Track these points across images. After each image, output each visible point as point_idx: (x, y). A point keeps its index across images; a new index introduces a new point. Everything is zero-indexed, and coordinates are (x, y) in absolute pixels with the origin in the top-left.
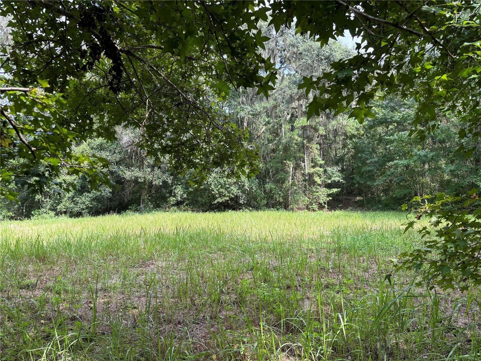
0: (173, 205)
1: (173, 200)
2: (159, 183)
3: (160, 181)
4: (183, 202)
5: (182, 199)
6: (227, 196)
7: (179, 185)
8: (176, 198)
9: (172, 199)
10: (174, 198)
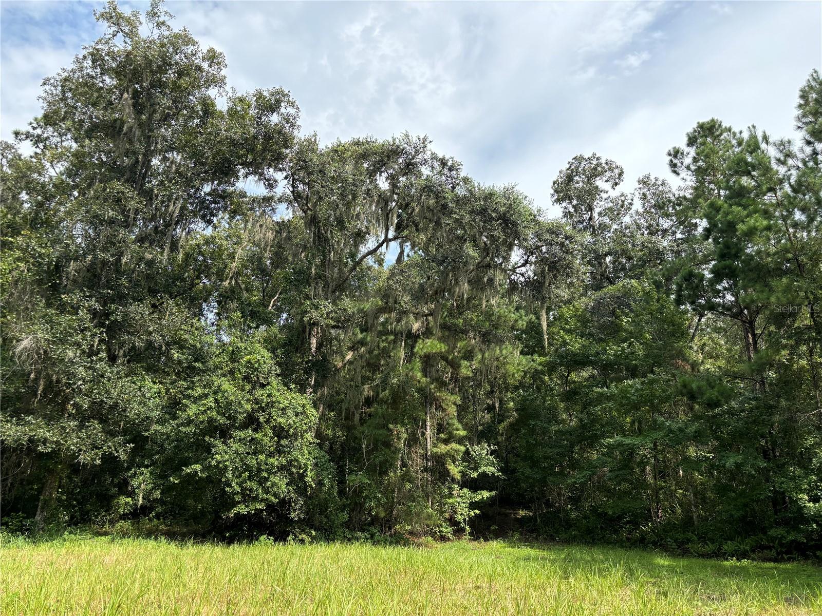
0: (124, 517)
1: (127, 504)
2: (93, 460)
3: (97, 454)
4: (151, 509)
5: (149, 501)
6: (262, 500)
7: (147, 467)
8: (133, 498)
9: (123, 500)
10: (129, 500)
